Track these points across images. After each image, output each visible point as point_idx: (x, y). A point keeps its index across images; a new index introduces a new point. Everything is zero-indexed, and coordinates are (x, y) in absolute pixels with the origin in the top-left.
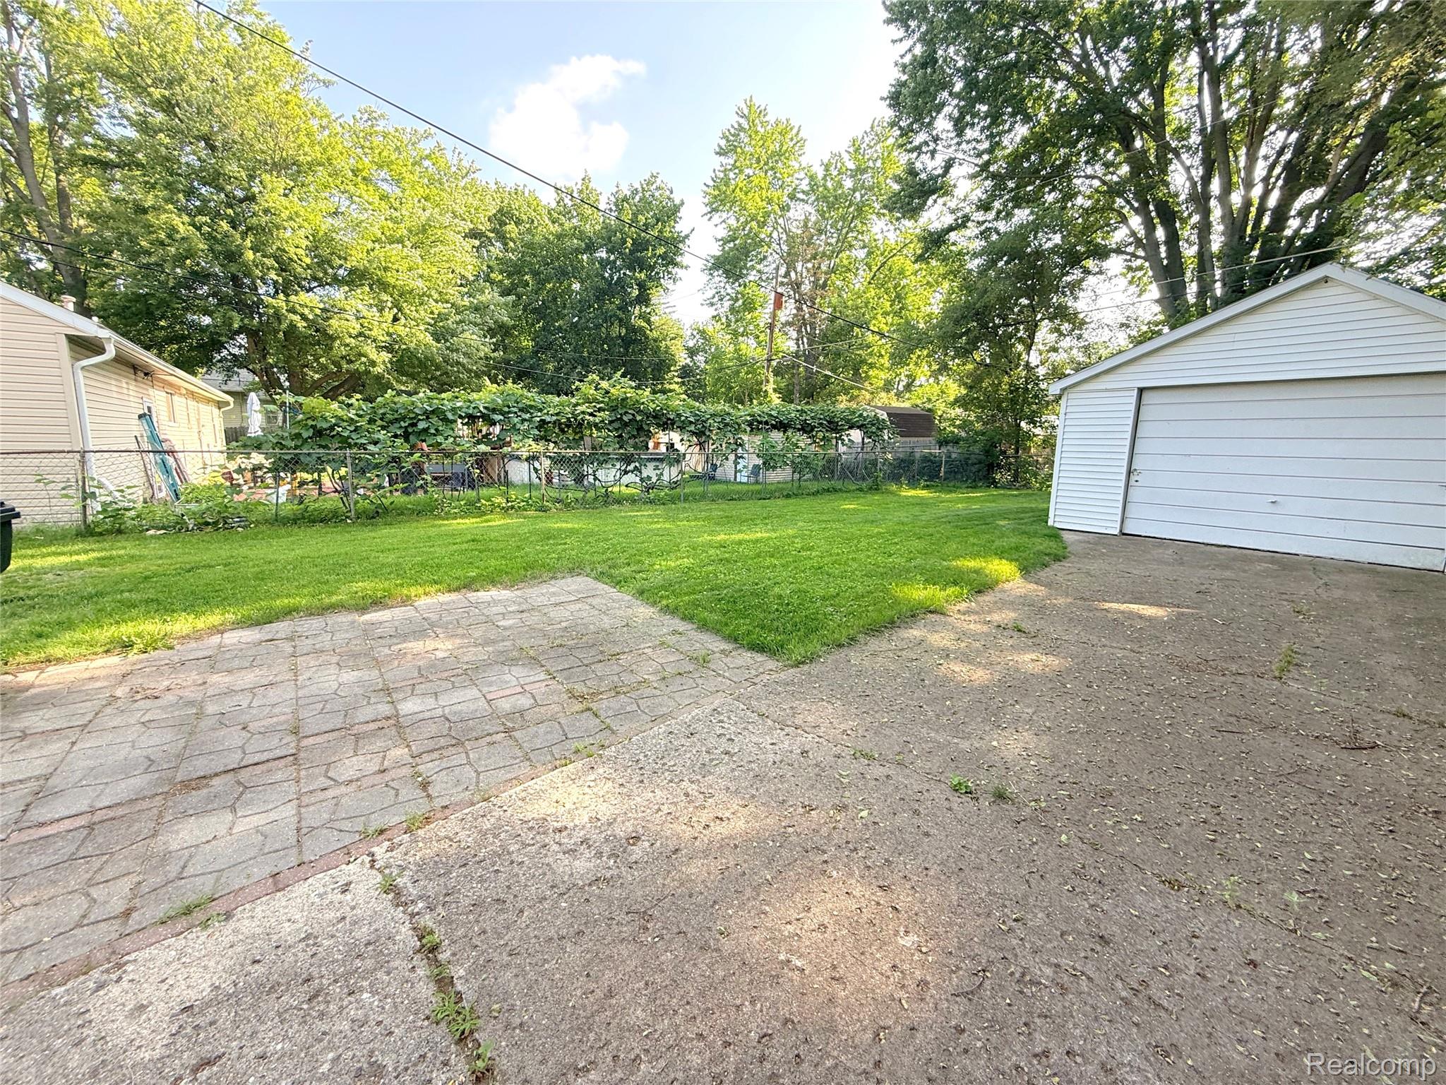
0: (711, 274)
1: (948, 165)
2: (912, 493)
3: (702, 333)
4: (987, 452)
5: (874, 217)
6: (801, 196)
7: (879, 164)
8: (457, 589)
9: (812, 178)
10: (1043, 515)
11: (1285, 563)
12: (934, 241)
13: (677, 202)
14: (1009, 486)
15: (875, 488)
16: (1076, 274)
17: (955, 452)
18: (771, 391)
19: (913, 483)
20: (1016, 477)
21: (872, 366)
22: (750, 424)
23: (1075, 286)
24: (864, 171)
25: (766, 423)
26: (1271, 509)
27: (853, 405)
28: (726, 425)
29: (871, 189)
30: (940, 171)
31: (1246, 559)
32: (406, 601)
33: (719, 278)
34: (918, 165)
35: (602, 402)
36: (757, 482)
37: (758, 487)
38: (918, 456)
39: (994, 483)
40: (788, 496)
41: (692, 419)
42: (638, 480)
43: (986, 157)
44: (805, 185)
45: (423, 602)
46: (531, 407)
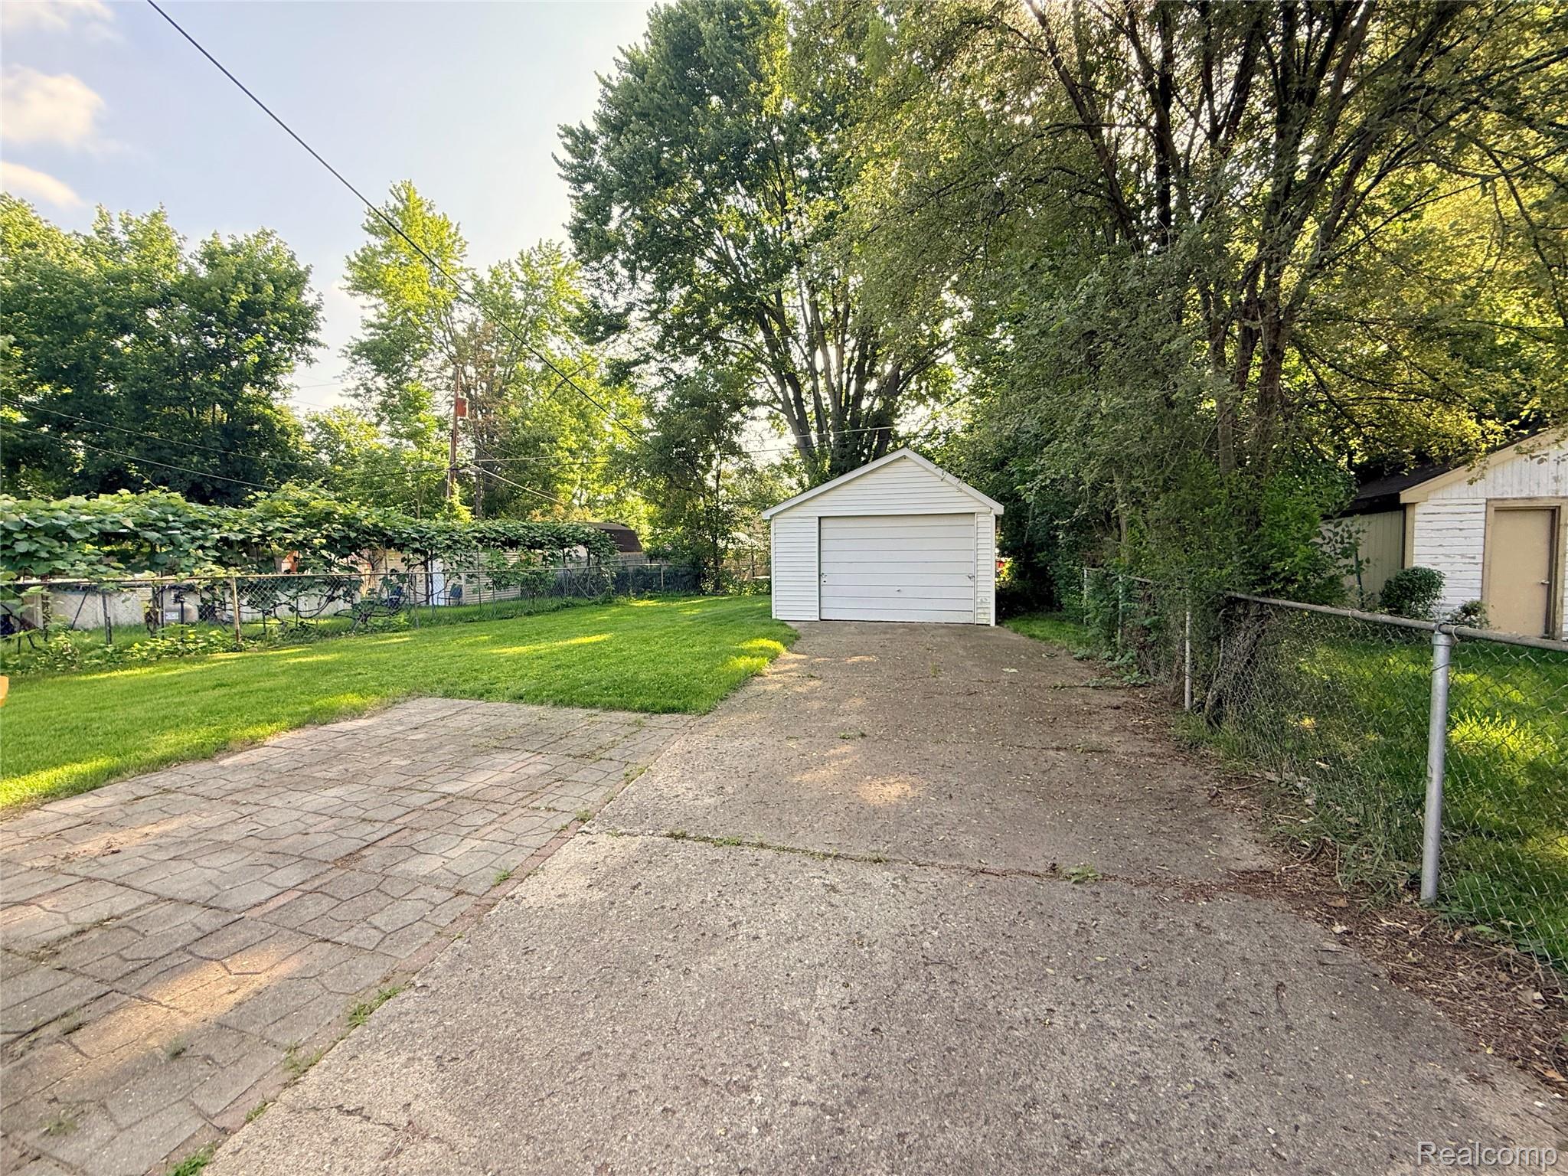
0: (355, 361)
1: (630, 308)
2: (642, 603)
3: (324, 426)
4: (694, 565)
5: (549, 333)
6: (464, 297)
7: (550, 283)
8: (299, 726)
9: (479, 283)
10: (767, 612)
11: (911, 628)
12: (621, 372)
13: (302, 268)
14: (714, 593)
15: (608, 602)
16: (737, 418)
17: (664, 566)
18: (457, 503)
19: (640, 595)
20: (717, 586)
21: (563, 481)
22: (480, 540)
23: (737, 428)
24: (536, 287)
25: (494, 540)
26: (898, 595)
27: (549, 519)
28: (455, 542)
29: (544, 306)
30: (621, 310)
31: (893, 628)
32: (253, 743)
33: (366, 368)
34: (601, 303)
35: (297, 516)
36: (459, 604)
37: (461, 610)
38: (631, 569)
39: (702, 592)
40: (529, 614)
41: (415, 535)
42: (348, 606)
43: (654, 306)
44: (469, 287)
45: (272, 741)
46: (202, 521)
